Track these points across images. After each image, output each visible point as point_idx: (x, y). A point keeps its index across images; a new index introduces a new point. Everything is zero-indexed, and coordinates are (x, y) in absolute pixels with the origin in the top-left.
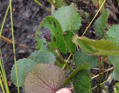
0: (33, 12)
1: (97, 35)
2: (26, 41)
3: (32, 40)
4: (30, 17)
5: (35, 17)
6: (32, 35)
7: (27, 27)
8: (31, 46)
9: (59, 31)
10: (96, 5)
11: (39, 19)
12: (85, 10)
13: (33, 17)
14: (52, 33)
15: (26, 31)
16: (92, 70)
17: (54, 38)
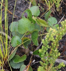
0: (22, 2)
1: (45, 19)
2: (16, 13)
3: (19, 14)
4: (21, 4)
5: (23, 4)
6: (20, 11)
7: (18, 7)
8: (18, 16)
9: (31, 15)
10: (48, 7)
11: (24, 5)
12: (43, 7)
13: (22, 4)
14: (28, 15)
15: (17, 9)
16: (40, 32)
17: (29, 17)
